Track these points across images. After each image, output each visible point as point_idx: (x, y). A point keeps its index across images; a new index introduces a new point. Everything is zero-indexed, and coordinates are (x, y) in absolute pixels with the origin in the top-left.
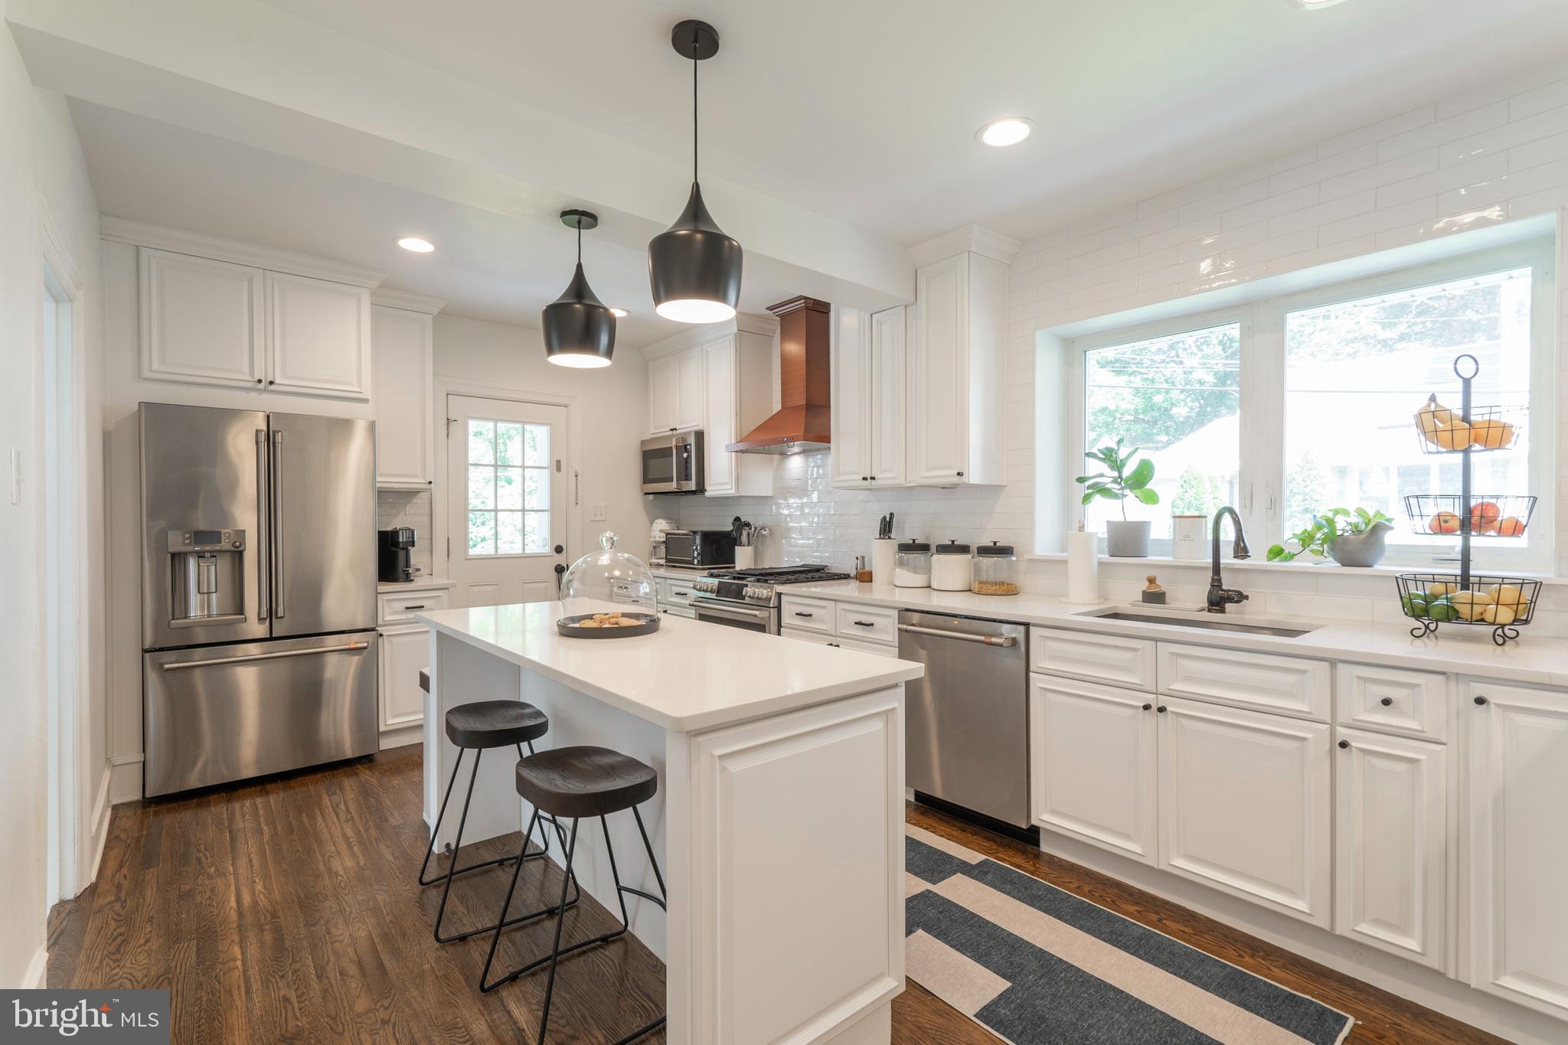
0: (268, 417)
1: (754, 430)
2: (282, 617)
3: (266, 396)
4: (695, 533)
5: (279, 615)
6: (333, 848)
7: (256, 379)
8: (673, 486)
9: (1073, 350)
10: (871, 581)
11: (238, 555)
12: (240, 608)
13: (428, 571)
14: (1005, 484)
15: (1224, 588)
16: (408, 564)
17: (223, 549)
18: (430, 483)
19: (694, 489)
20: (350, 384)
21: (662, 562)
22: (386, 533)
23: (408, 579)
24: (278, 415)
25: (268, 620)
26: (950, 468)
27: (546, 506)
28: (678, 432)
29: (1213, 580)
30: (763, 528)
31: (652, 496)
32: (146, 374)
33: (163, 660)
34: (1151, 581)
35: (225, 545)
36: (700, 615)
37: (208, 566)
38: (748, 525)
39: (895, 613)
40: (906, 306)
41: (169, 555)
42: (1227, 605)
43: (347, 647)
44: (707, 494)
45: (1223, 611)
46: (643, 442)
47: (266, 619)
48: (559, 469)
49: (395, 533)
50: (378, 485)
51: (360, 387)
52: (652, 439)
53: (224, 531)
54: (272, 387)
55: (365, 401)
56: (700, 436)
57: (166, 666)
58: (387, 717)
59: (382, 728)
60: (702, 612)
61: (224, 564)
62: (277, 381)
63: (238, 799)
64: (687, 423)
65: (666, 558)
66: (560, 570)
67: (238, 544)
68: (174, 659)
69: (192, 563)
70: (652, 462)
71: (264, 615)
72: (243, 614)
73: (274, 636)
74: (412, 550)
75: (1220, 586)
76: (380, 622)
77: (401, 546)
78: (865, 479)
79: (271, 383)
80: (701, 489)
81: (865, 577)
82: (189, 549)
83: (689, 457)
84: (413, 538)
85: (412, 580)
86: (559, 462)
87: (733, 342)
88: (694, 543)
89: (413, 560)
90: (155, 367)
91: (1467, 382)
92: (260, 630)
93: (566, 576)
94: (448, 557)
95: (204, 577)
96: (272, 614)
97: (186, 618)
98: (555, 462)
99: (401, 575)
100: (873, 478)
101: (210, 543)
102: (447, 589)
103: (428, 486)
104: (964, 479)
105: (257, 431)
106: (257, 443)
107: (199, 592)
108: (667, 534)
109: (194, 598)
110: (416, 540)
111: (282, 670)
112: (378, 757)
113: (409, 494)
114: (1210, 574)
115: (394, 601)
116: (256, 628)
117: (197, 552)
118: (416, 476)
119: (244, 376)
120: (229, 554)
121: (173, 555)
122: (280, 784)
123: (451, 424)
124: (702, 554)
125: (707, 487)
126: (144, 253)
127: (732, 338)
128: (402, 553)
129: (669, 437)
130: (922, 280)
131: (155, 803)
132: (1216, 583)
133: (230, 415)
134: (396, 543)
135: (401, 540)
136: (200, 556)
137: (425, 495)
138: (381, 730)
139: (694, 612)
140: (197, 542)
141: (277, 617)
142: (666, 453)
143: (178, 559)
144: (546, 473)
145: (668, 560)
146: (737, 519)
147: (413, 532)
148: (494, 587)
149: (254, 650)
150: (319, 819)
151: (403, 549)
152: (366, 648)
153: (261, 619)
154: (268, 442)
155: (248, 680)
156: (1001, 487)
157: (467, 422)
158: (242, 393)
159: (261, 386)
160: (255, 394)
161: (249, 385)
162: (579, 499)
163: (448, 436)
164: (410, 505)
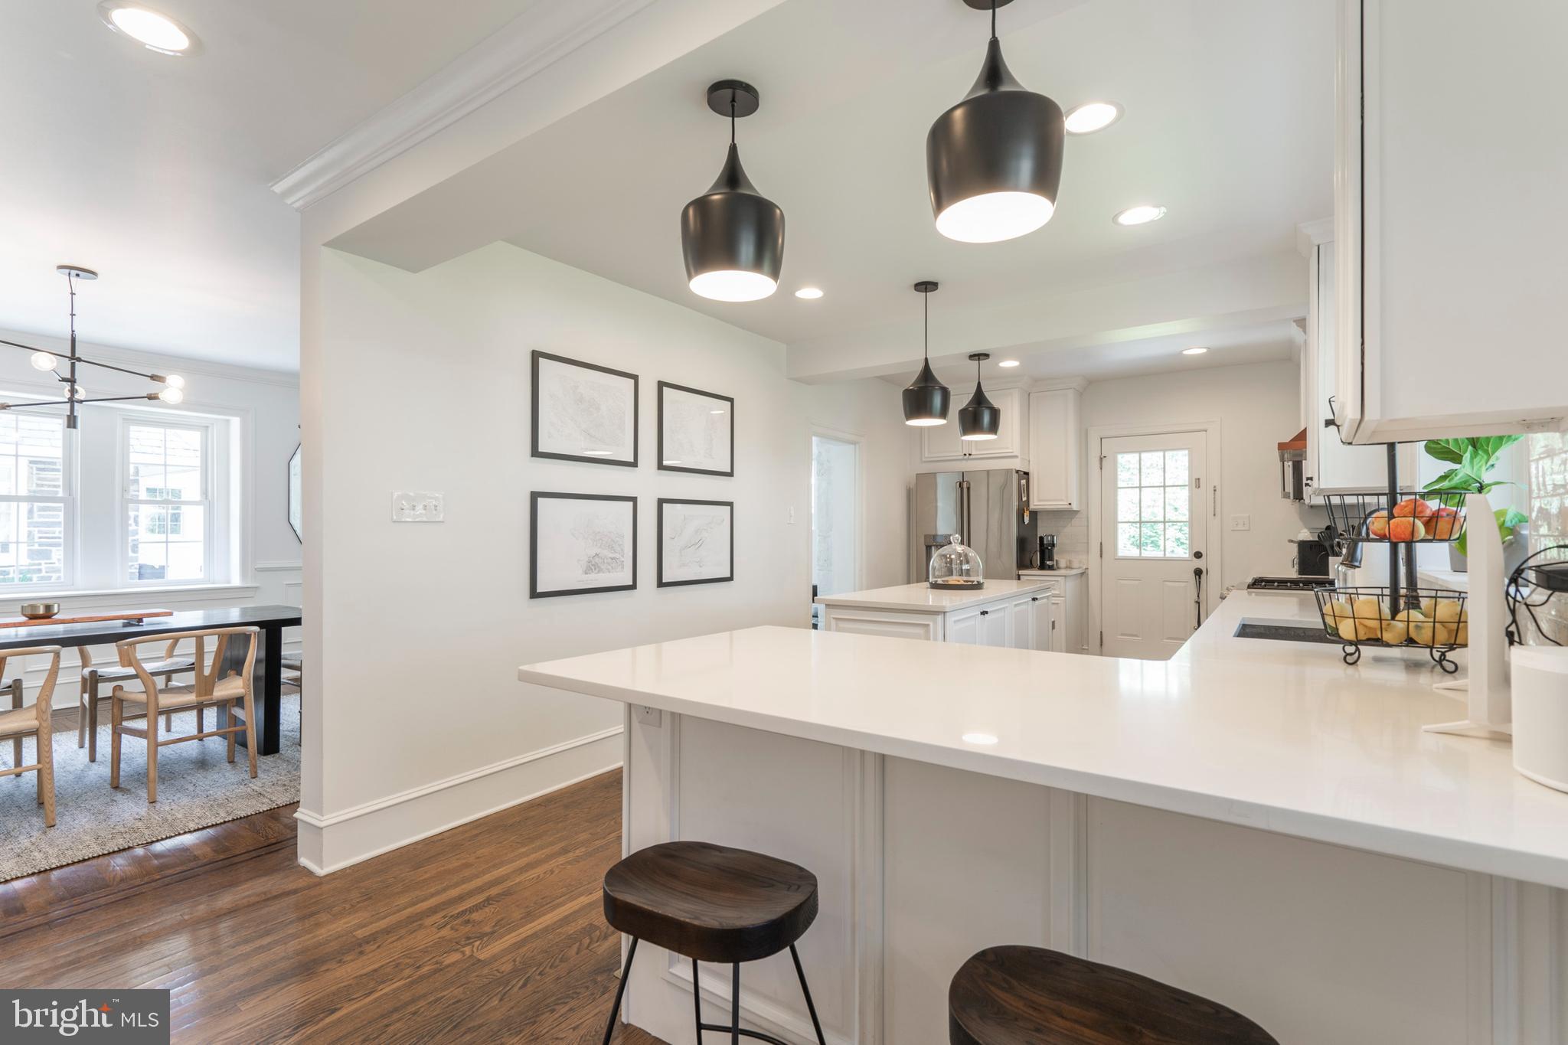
0: (963, 473)
3: (969, 462)
7: (964, 454)
18: (1085, 505)
20: (1007, 448)
27: (1186, 518)
32: (923, 459)
48: (1199, 487)
51: (1013, 449)
54: (971, 457)
55: (1016, 457)
62: (972, 453)
66: (1198, 573)
69: (933, 548)
79: (970, 455)
86: (1198, 481)
90: (927, 455)
93: (1203, 576)
98: (1194, 481)
103: (1083, 507)
118: (1062, 500)
119: (959, 454)
121: (926, 546)
123: (1104, 460)
125: (1304, 495)
137: (1082, 514)
144: (1186, 489)
146: (1328, 528)
148: (1137, 582)
157: (1116, 457)
158: (958, 462)
159: (966, 457)
160: (964, 462)
161: (961, 457)
162: (1218, 510)
163: (1101, 469)
164: (1073, 520)
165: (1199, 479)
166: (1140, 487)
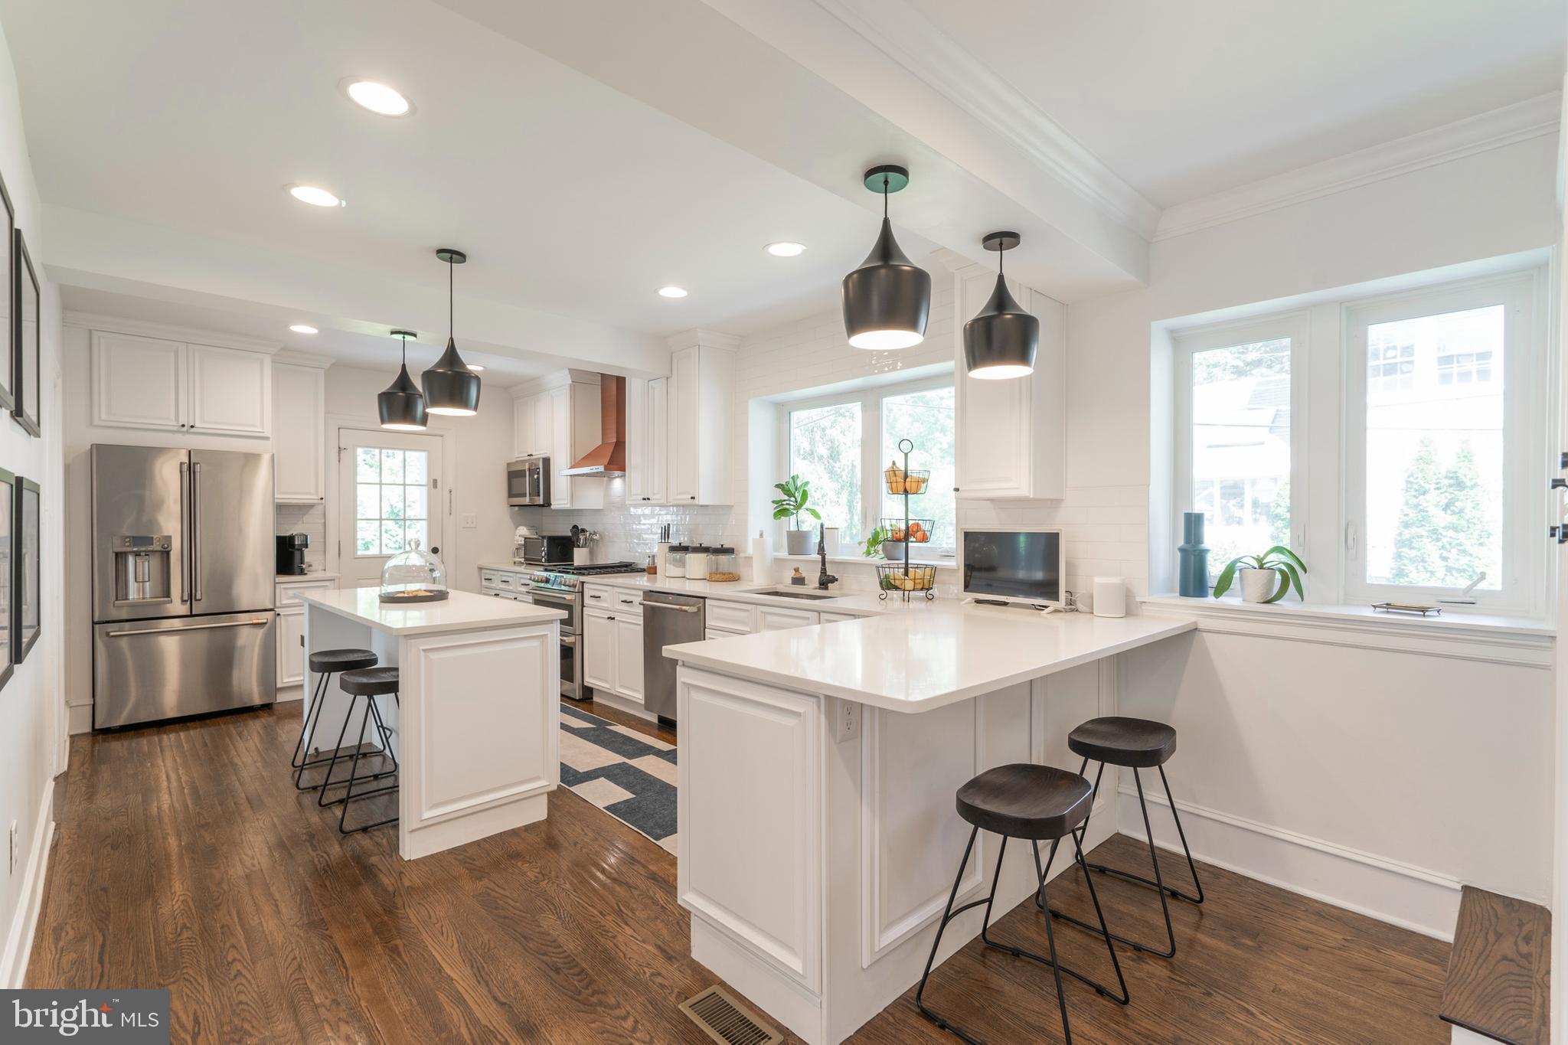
0: (190, 452)
1: (583, 458)
2: (200, 600)
3: (190, 436)
4: (543, 537)
5: (197, 598)
6: (235, 753)
7: (181, 424)
8: (527, 500)
9: (782, 411)
10: (656, 573)
11: (166, 554)
12: (167, 593)
13: (321, 568)
14: (732, 504)
15: (828, 574)
16: (302, 561)
17: (155, 549)
18: (322, 499)
19: (542, 503)
20: (255, 426)
21: (522, 560)
22: (284, 538)
23: (302, 572)
24: (198, 451)
25: (189, 602)
26: (688, 493)
27: (424, 516)
28: (534, 457)
29: (822, 569)
30: (595, 533)
31: (516, 508)
32: (96, 422)
33: (109, 630)
34: (797, 570)
35: (156, 547)
36: (535, 600)
37: (143, 562)
38: (583, 531)
39: (641, 593)
40: (667, 378)
41: (114, 554)
42: (829, 584)
43: (251, 622)
44: (552, 507)
45: (826, 588)
46: (509, 465)
47: (186, 601)
48: (435, 486)
49: (292, 538)
50: (276, 501)
51: (263, 428)
52: (517, 462)
53: (155, 537)
54: (193, 430)
55: (267, 438)
56: (547, 461)
57: (112, 634)
58: (284, 676)
59: (279, 685)
60: (537, 597)
61: (155, 562)
62: (197, 425)
63: (165, 733)
64: (540, 453)
65: (525, 558)
67: (166, 546)
68: (117, 629)
69: (131, 559)
70: (515, 481)
71: (186, 597)
72: (169, 597)
73: (193, 613)
74: (306, 551)
75: (825, 573)
76: (278, 604)
77: (297, 547)
78: (644, 499)
79: (192, 427)
80: (547, 503)
81: (652, 570)
82: (129, 549)
83: (538, 478)
84: (307, 541)
85: (306, 574)
86: (435, 481)
87: (568, 391)
88: (543, 546)
89: (307, 559)
90: (103, 417)
91: (906, 455)
92: (184, 609)
94: (339, 556)
95: (140, 569)
96: (192, 597)
97: (126, 599)
98: (432, 481)
99: (297, 570)
100: (648, 499)
101: (145, 545)
102: (334, 580)
103: (320, 501)
104: (696, 501)
105: (181, 464)
106: (181, 472)
107: (136, 581)
108: (525, 538)
109: (132, 586)
110: (309, 542)
111: (201, 639)
112: (275, 706)
113: (303, 509)
114: (820, 565)
115: (291, 590)
116: (177, 606)
117: (134, 552)
118: (310, 494)
119: (172, 423)
120: (159, 553)
121: (117, 554)
122: (198, 723)
123: (342, 452)
124: (549, 554)
125: (552, 502)
126: (96, 335)
127: (568, 388)
128: (297, 554)
129: (525, 461)
130: (675, 361)
131: (101, 734)
132: (824, 571)
133: (159, 451)
134: (293, 545)
135: (296, 543)
136: (137, 554)
137: (320, 508)
138: (278, 686)
139: (531, 597)
140: (135, 545)
141: (196, 600)
142: (521, 474)
143: (121, 557)
144: (424, 489)
145: (526, 559)
146: (575, 527)
147: (306, 536)
149: (177, 624)
150: (227, 739)
151: (298, 550)
152: (266, 623)
153: (183, 601)
154: (190, 470)
155: (170, 648)
156: (733, 506)
157: (356, 450)
158: (169, 435)
159: (185, 429)
160: (180, 435)
161: (175, 428)
162: (453, 511)
163: (339, 461)
164: (307, 516)
165: (436, 480)
166: (381, 484)
